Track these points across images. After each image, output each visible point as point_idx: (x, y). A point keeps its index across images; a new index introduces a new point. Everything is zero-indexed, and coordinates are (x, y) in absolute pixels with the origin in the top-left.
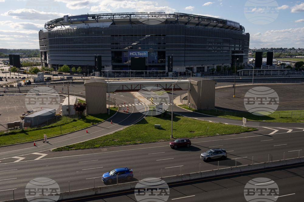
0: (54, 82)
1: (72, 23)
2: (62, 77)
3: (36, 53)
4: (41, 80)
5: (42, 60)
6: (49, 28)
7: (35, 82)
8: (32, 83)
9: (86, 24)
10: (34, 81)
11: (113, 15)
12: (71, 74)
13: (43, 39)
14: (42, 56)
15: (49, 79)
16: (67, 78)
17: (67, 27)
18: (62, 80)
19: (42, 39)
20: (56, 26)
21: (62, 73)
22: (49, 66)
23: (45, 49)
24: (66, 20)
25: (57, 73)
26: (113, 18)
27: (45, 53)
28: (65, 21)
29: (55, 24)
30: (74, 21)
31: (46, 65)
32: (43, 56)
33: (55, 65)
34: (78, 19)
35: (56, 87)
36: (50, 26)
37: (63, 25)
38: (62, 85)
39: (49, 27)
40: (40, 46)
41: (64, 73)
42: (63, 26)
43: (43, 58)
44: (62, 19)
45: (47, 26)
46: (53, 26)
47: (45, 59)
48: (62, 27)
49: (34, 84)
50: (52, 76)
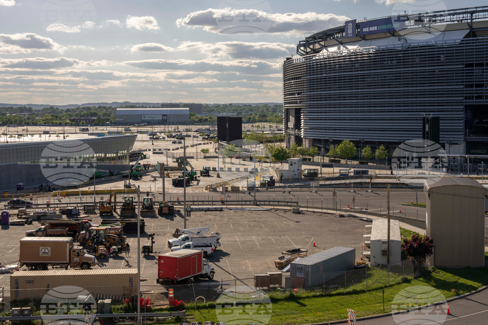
0: (328, 182)
1: (364, 39)
2: (344, 170)
3: (263, 111)
4: (297, 177)
5: (287, 128)
6: (307, 53)
7: (281, 181)
8: (277, 182)
9: (399, 40)
10: (281, 177)
11: (472, 13)
12: (361, 163)
13: (293, 79)
14: (287, 120)
15: (313, 176)
16: (356, 172)
17: (352, 48)
18: (344, 179)
19: (289, 80)
20: (325, 47)
21: (339, 161)
22: (306, 144)
23: (296, 103)
24: (350, 31)
25: (327, 160)
26: (472, 19)
27: (298, 112)
28: (347, 34)
29: (323, 43)
30: (371, 33)
31: (299, 140)
32: (292, 119)
33: (319, 141)
34: (380, 28)
35: (338, 193)
36: (311, 47)
37: (341, 43)
38: (348, 189)
39: (309, 50)
40: (285, 95)
41: (343, 161)
42: (342, 47)
43: (291, 124)
44: (341, 30)
45: (302, 48)
46: (317, 46)
47: (297, 126)
48: (339, 49)
49: (281, 185)
50: (319, 168)
